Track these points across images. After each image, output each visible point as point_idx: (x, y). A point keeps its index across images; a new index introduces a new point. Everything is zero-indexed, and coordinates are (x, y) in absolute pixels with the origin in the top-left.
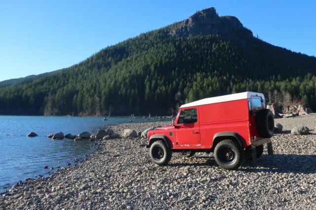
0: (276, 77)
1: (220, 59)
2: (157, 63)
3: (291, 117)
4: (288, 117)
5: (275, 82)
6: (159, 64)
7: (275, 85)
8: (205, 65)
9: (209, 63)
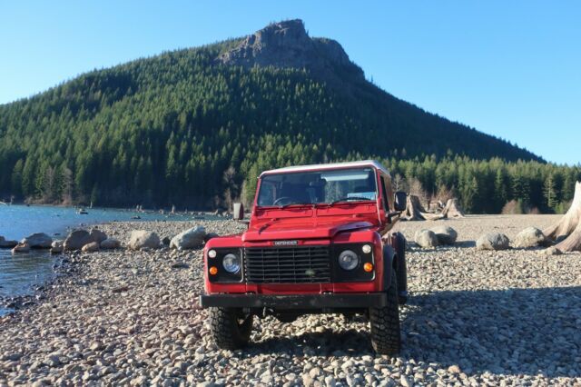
0: (399, 152)
1: (308, 114)
2: (193, 110)
3: (440, 219)
4: (436, 219)
5: (398, 161)
6: (195, 112)
7: (397, 166)
8: (281, 121)
9: (288, 119)
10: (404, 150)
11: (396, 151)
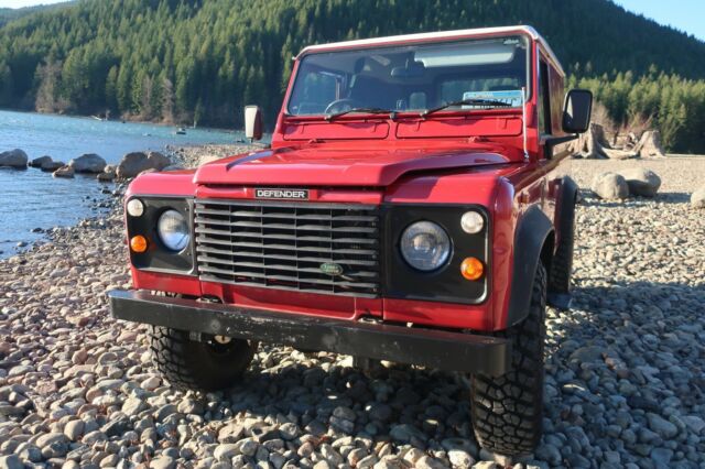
0: (582, 67)
1: (463, 12)
2: (315, 6)
5: (579, 79)
6: (318, 8)
7: (576, 86)
8: (426, 22)
9: (436, 19)
10: (589, 65)
11: (577, 64)
